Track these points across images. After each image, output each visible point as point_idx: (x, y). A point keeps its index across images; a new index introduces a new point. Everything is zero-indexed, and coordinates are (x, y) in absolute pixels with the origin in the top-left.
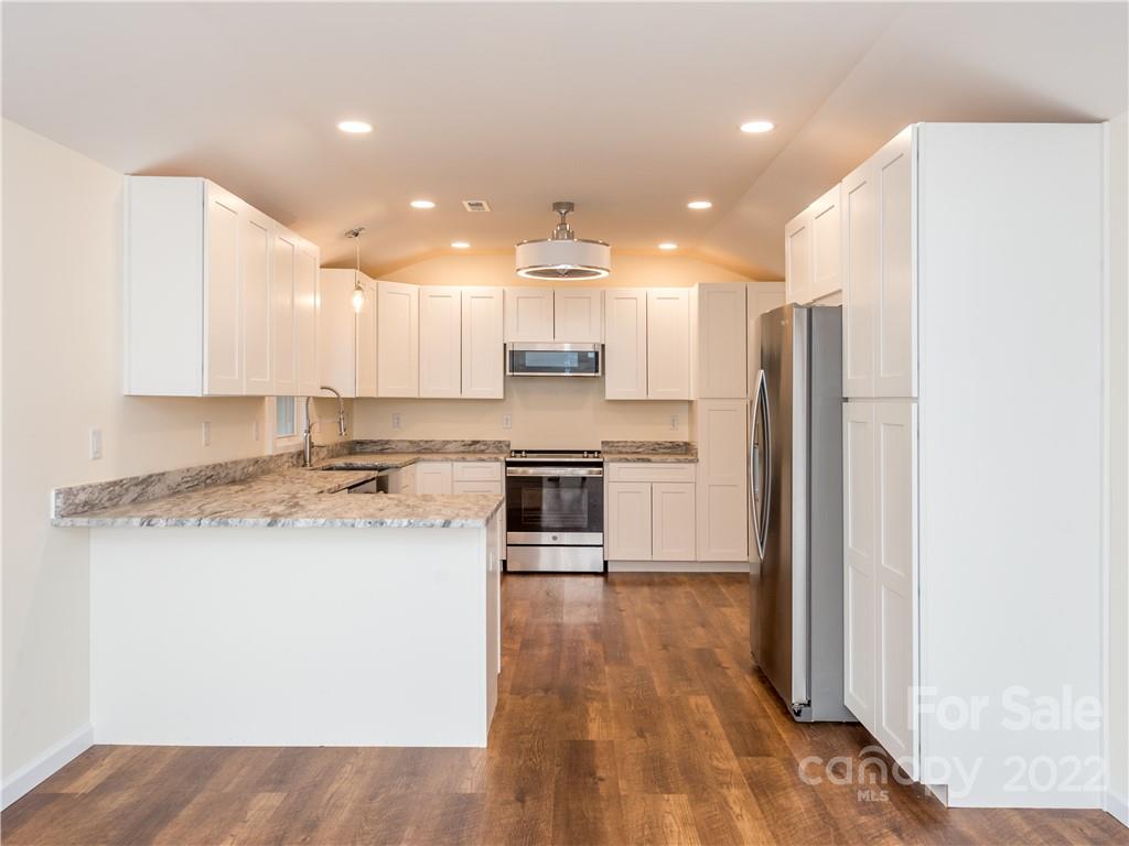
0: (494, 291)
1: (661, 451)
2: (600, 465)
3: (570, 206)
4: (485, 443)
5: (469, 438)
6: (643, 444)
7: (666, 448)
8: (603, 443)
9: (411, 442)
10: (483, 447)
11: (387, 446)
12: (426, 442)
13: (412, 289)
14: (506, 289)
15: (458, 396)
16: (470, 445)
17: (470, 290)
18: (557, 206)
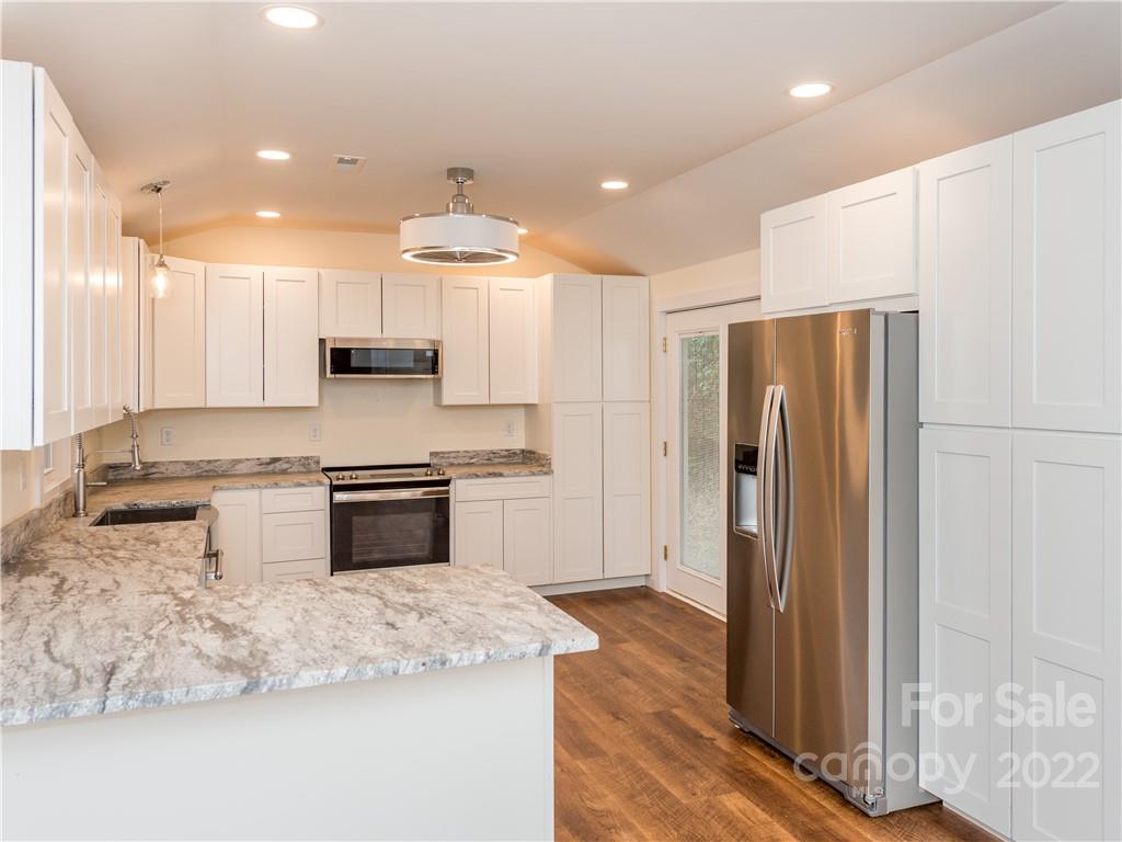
0: (307, 273)
1: (497, 460)
2: (446, 483)
3: (469, 173)
4: (288, 460)
5: (266, 455)
6: (477, 454)
7: (505, 457)
8: (431, 454)
9: (187, 463)
10: (285, 466)
11: (154, 470)
12: (209, 462)
13: (197, 266)
14: (322, 271)
15: (260, 404)
16: (268, 464)
17: (275, 272)
18: (452, 173)
